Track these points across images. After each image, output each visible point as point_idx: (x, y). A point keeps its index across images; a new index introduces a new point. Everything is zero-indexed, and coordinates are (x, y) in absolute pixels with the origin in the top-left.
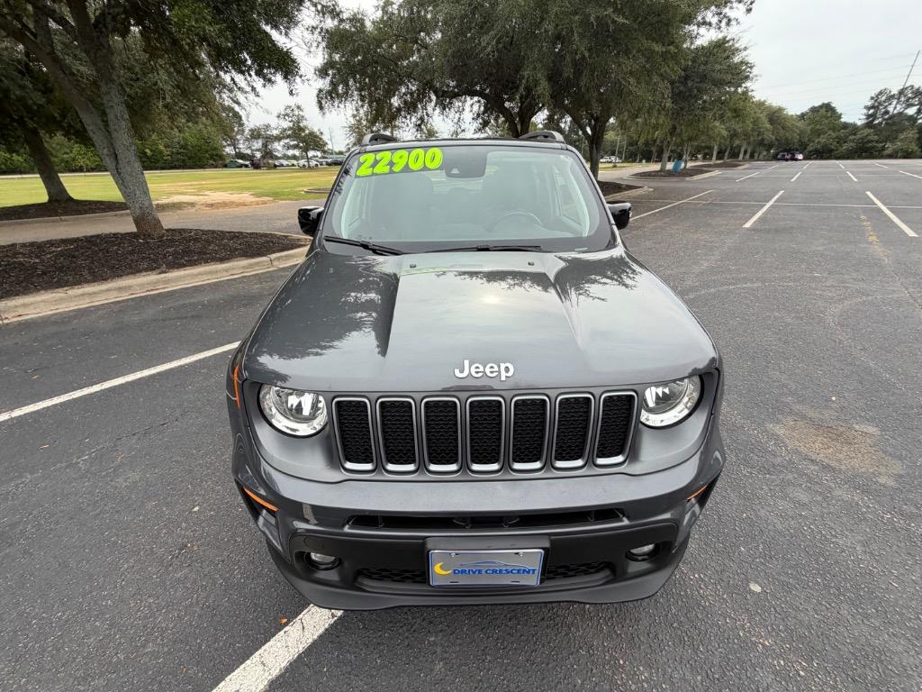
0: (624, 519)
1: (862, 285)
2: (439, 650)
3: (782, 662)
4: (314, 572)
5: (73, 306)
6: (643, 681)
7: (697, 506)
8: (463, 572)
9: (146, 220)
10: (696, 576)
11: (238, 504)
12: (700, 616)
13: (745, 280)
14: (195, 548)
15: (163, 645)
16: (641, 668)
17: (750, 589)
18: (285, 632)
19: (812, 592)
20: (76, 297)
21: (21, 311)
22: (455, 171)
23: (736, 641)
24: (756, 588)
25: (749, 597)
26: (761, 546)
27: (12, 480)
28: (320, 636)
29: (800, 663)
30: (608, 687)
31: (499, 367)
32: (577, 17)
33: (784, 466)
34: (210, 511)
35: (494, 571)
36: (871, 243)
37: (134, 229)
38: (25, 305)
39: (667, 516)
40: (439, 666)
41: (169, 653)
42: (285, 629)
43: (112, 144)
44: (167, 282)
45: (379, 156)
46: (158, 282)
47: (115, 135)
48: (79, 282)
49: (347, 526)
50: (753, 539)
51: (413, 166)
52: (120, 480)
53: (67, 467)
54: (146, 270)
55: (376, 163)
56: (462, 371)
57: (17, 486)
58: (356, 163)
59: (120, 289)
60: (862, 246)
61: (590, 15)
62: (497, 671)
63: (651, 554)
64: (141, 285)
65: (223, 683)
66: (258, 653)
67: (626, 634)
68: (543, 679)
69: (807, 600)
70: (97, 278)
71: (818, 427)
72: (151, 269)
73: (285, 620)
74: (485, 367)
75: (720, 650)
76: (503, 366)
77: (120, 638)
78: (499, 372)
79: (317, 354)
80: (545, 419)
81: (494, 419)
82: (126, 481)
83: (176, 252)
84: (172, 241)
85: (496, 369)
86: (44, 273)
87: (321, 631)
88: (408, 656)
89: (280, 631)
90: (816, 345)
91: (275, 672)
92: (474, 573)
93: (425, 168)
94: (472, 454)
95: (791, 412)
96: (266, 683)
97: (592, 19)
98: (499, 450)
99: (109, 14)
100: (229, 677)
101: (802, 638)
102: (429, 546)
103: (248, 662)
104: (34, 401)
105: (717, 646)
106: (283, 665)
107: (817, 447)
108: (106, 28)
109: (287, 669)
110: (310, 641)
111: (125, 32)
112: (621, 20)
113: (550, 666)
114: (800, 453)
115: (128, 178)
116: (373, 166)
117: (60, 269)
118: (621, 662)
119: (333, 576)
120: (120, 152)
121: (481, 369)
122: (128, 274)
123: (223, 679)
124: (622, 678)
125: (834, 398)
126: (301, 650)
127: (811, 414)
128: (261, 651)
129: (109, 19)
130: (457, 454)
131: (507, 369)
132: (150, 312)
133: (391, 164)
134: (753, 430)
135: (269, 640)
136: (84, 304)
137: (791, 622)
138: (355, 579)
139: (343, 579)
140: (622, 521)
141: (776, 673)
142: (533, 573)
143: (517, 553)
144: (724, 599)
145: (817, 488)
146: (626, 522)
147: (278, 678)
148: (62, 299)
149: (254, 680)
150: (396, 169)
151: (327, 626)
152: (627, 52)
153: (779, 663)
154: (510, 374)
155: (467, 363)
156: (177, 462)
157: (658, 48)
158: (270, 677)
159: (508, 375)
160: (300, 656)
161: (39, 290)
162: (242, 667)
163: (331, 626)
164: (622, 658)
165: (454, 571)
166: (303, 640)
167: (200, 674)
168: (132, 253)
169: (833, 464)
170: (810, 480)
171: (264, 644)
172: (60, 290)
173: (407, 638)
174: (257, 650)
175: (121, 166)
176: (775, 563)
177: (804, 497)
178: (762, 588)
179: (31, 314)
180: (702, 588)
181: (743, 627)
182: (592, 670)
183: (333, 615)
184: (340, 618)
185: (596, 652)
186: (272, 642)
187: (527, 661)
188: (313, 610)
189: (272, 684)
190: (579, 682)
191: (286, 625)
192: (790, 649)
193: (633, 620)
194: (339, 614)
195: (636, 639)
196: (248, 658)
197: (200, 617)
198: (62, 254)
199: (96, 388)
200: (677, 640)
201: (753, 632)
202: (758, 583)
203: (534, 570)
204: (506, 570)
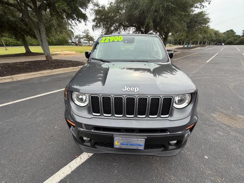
0: (168, 132)
1: (240, 78)
2: (116, 167)
3: (213, 178)
4: (84, 143)
5: (29, 77)
6: (173, 180)
7: (189, 132)
8: (123, 144)
9: (48, 57)
10: (189, 153)
11: (66, 127)
12: (190, 164)
13: (206, 76)
14: (55, 137)
15: (45, 160)
16: (172, 176)
18: (76, 159)
19: (223, 160)
20: (30, 75)
21: (17, 78)
22: (126, 42)
23: (200, 171)
24: (206, 157)
25: (204, 159)
26: (208, 146)
27: (12, 118)
28: (85, 161)
29: (219, 179)
30: (162, 180)
31: (135, 88)
32: (161, 5)
33: (215, 125)
34: (59, 128)
35: (131, 145)
37: (45, 59)
39: (180, 132)
40: (116, 171)
41: (47, 162)
44: (53, 72)
45: (106, 38)
46: (50, 72)
47: (42, 35)
48: (31, 72)
49: (93, 130)
50: (206, 144)
51: (115, 40)
52: (38, 119)
53: (25, 115)
54: (48, 69)
55: (105, 39)
56: (124, 89)
57: (13, 119)
58: (100, 40)
59: (41, 74)
60: (241, 68)
61: (165, 4)
62: (132, 174)
63: (176, 144)
64: (46, 73)
65: (60, 171)
66: (69, 164)
67: (168, 167)
68: (144, 177)
69: (222, 162)
70: (36, 71)
71: (226, 115)
72: (49, 69)
73: (76, 156)
74: (131, 88)
75: (195, 173)
76: (136, 88)
77: (35, 158)
79: (88, 85)
80: (147, 103)
81: (133, 103)
83: (55, 65)
84: (55, 62)
85: (134, 89)
86: (23, 69)
87: (85, 160)
88: (108, 168)
89: (75, 159)
91: (73, 169)
92: (126, 145)
93: (118, 41)
94: (126, 112)
95: (218, 111)
96: (70, 172)
97: (165, 6)
98: (134, 111)
99: (42, 5)
100: (61, 169)
101: (220, 172)
102: (114, 136)
103: (66, 166)
104: (19, 99)
105: (194, 172)
106: (75, 167)
107: (226, 121)
108: (41, 9)
109: (76, 169)
110: (83, 162)
111: (45, 10)
112: (173, 6)
113: (146, 174)
114: (221, 122)
115: (45, 46)
116: (105, 40)
117: (27, 68)
118: (167, 174)
119: (89, 144)
120: (43, 40)
121: (130, 89)
122: (43, 70)
124: (167, 179)
125: (231, 108)
126: (80, 164)
127: (225, 112)
128: (70, 164)
129: (42, 6)
130: (122, 112)
131: (137, 89)
132: (48, 79)
133: (109, 40)
134: (207, 115)
136: (32, 77)
137: (216, 167)
138: (94, 145)
139: (91, 145)
140: (168, 133)
142: (142, 146)
143: (138, 140)
144: (196, 159)
145: (225, 131)
146: (169, 133)
148: (27, 75)
149: (67, 171)
150: (111, 41)
151: (87, 159)
152: (175, 14)
153: (212, 178)
154: (137, 90)
155: (126, 87)
156: (52, 116)
157: (183, 13)
158: (72, 170)
159: (137, 91)
160: (80, 166)
161: (22, 73)
162: (65, 167)
163: (88, 159)
164: (167, 173)
165: (121, 144)
166: (81, 162)
167: (54, 168)
168: (45, 65)
169: (231, 125)
170: (223, 129)
171: (71, 162)
172: (27, 73)
173: (108, 163)
174: (69, 163)
175: (43, 43)
176: (212, 151)
177: (221, 134)
178: (208, 157)
179: (20, 79)
180: (190, 156)
181: (202, 168)
182: (158, 176)
183: (89, 156)
184: (91, 157)
185: (159, 171)
186: (73, 161)
187: (140, 172)
188: (84, 154)
189: (72, 172)
190: (154, 178)
191: (77, 157)
192: (216, 175)
193: (170, 163)
194: (90, 156)
195: (171, 168)
196: (66, 165)
197: (55, 154)
198: (28, 65)
199: (34, 97)
200: (183, 170)
201: (205, 169)
202: (207, 156)
203: (142, 145)
204: (135, 145)
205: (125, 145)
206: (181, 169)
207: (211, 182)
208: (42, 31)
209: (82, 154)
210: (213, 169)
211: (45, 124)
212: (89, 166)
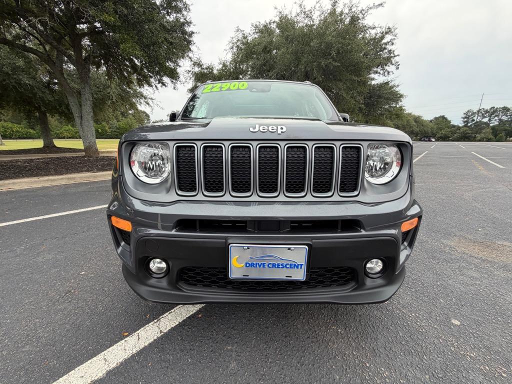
0: (362, 230)
2: (234, 354)
3: (487, 367)
5: (40, 185)
6: (386, 377)
7: (408, 247)
8: (252, 265)
9: (90, 150)
10: (413, 314)
11: (110, 271)
12: (420, 338)
14: (77, 293)
15: (37, 347)
16: (383, 369)
17: (452, 323)
18: (125, 341)
19: (496, 325)
20: (43, 181)
21: (11, 186)
22: (254, 90)
23: (449, 353)
24: (457, 323)
25: (452, 327)
26: (454, 299)
28: (150, 344)
29: (501, 369)
30: (359, 381)
31: (277, 127)
32: (315, 63)
33: (458, 260)
34: (91, 274)
35: (274, 265)
36: (480, 170)
38: (14, 183)
40: (233, 365)
41: (39, 351)
42: (125, 339)
43: (81, 112)
44: (97, 176)
46: (90, 176)
47: (83, 107)
48: (47, 175)
49: (175, 230)
50: (448, 295)
51: (232, 88)
52: (40, 258)
53: (8, 252)
54: (85, 171)
56: (254, 128)
59: (69, 179)
60: (476, 171)
62: (276, 369)
64: (81, 178)
65: (73, 372)
66: (103, 353)
67: (368, 347)
68: (311, 375)
69: (494, 330)
70: (57, 173)
71: (474, 242)
72: (88, 171)
73: (126, 334)
74: (268, 127)
75: (439, 359)
76: (279, 127)
77: (8, 342)
78: (277, 129)
80: (306, 160)
81: (274, 160)
82: (43, 259)
83: (104, 164)
85: (275, 128)
86: (30, 170)
87: (150, 341)
89: (122, 340)
90: (462, 207)
91: (113, 365)
92: (260, 266)
94: (260, 185)
95: (455, 235)
96: (104, 372)
97: (322, 64)
98: (277, 182)
99: (92, 56)
100: (78, 368)
101: (497, 353)
102: (230, 241)
103: (95, 358)
105: (436, 356)
106: (121, 360)
107: (476, 251)
109: (122, 364)
110: (143, 346)
111: (98, 66)
114: (467, 254)
115: (86, 128)
116: (211, 89)
117: (39, 169)
118: (368, 365)
120: (84, 112)
121: (266, 128)
122: (74, 173)
123: (73, 369)
124: (369, 375)
125: (480, 230)
126: (134, 352)
127: (468, 236)
128: (105, 352)
129: (91, 57)
130: (250, 185)
131: (282, 128)
132: (82, 189)
133: (221, 88)
135: (113, 345)
136: (47, 185)
137: (487, 343)
138: (177, 281)
139: (169, 283)
140: (361, 232)
141: (485, 375)
142: (301, 268)
143: (289, 249)
144: (435, 328)
145: (483, 270)
147: (114, 369)
148: (35, 182)
149: (96, 370)
150: (223, 89)
151: (155, 338)
152: (341, 80)
153: (485, 368)
154: (284, 130)
155: (257, 126)
156: (78, 250)
157: (355, 78)
158: (108, 369)
159: (282, 131)
160: (133, 356)
161: (24, 177)
162: (89, 361)
163: (159, 338)
164: (368, 362)
165: (246, 263)
166: (137, 346)
167: (58, 365)
168: (80, 163)
169: (490, 259)
170: (476, 267)
171: (109, 347)
172: (36, 178)
173: (212, 346)
174: (103, 351)
175: (83, 121)
176: (466, 308)
177: (475, 275)
178: (461, 322)
179: (16, 187)
180: (418, 322)
181: (453, 345)
182: (347, 369)
183: (161, 332)
184: (166, 333)
185: (348, 358)
186: (115, 346)
187: (298, 363)
188: (148, 328)
189: (109, 373)
190: (338, 377)
191: (127, 336)
192: (491, 359)
193: (373, 339)
194: (165, 331)
195: (377, 351)
196: (95, 356)
197: (68, 330)
198: (42, 162)
199: (41, 218)
200: (407, 353)
201: (460, 348)
202: (456, 319)
203: (301, 265)
204: (282, 265)
205: (256, 267)
206: (401, 350)
207: (483, 377)
208: (86, 99)
209: (142, 329)
210: (481, 348)
211: (55, 267)
212: (160, 356)
